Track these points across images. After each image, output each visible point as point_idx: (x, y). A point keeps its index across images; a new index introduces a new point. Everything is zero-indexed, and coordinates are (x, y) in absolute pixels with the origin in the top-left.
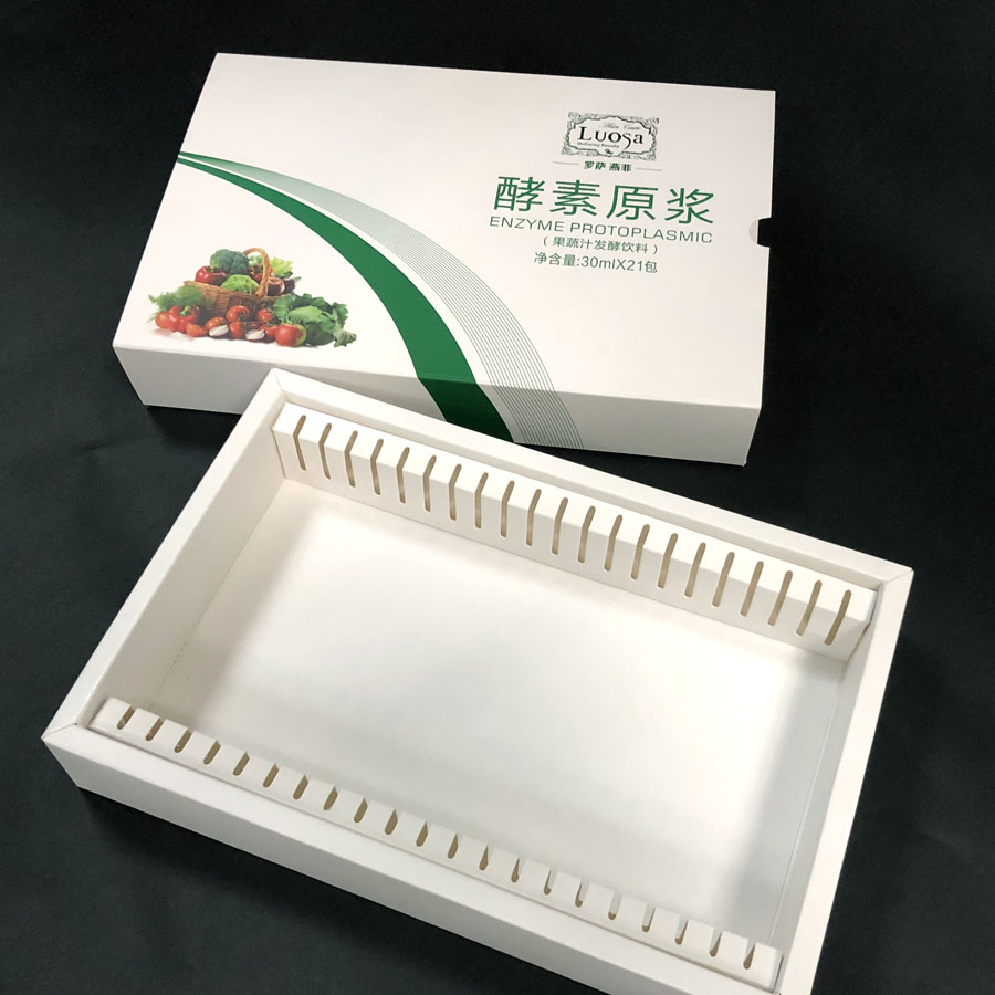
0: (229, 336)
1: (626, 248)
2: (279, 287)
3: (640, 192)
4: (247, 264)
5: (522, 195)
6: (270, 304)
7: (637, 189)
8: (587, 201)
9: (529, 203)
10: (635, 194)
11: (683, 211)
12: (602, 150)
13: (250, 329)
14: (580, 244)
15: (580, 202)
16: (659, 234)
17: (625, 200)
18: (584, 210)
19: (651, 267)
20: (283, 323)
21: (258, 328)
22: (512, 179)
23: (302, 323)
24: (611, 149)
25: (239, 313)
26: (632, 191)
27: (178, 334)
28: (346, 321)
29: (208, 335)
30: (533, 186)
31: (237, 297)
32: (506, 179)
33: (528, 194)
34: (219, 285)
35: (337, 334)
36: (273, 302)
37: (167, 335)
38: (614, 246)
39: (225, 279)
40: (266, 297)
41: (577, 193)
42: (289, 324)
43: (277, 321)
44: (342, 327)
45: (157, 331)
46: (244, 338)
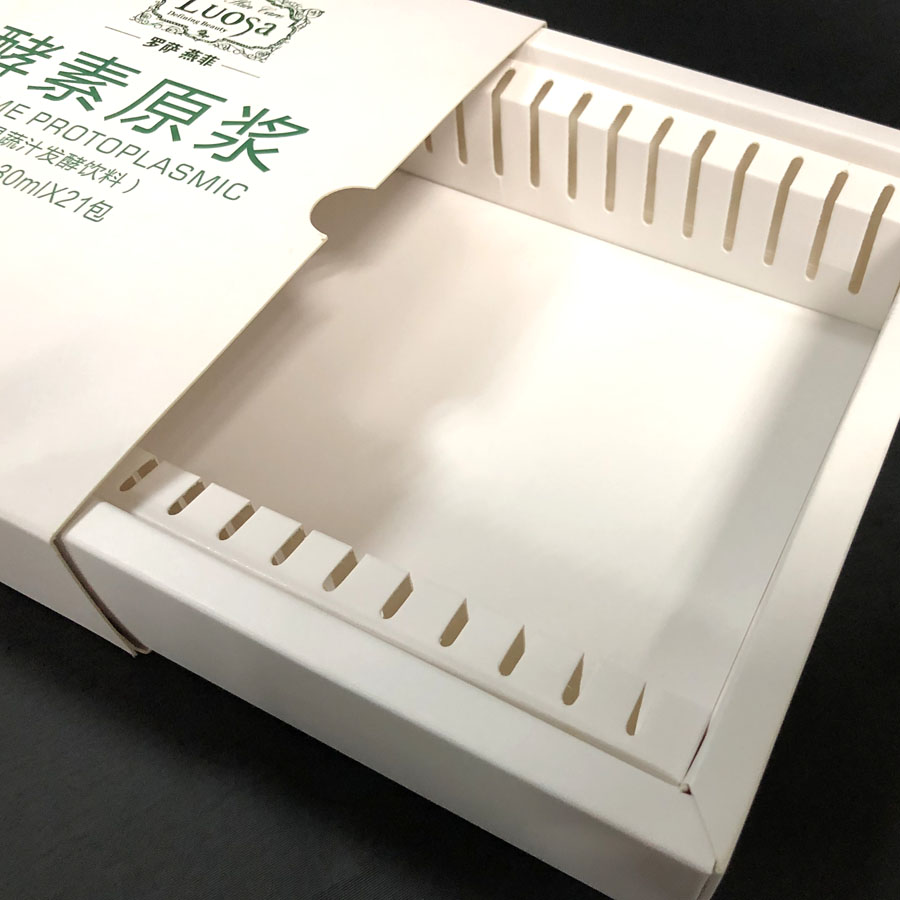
1: (89, 170)
3: (196, 97)
5: (14, 56)
7: (193, 91)
8: (97, 87)
9: (11, 68)
10: (184, 98)
11: (232, 141)
12: (194, 30)
14: (21, 145)
15: (86, 87)
16: (162, 166)
17: (161, 101)
18: (81, 100)
19: (97, 211)
22: (20, 32)
24: (210, 32)
26: (182, 92)
30: (42, 48)
32: (13, 29)
33: (21, 57)
38: (71, 162)
41: (94, 74)
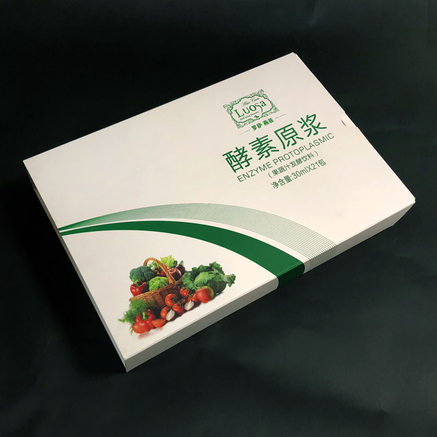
0: (177, 315)
1: (305, 159)
2: (177, 273)
3: (286, 129)
4: (151, 270)
5: (240, 158)
6: (181, 284)
7: (284, 128)
8: (269, 146)
9: (246, 160)
10: (285, 131)
11: (310, 129)
12: (253, 117)
13: (184, 304)
14: (285, 169)
15: (267, 148)
16: (311, 146)
17: (284, 137)
18: (272, 151)
19: (322, 163)
20: (196, 290)
21: (187, 301)
22: (229, 153)
23: (205, 285)
24: (257, 115)
25: (171, 299)
26: (283, 131)
27: (152, 331)
28: (223, 270)
29: (167, 322)
30: (241, 151)
31: (163, 292)
32: (226, 154)
33: (242, 157)
34: (148, 291)
35: (225, 279)
36: (182, 283)
37: (148, 335)
38: (299, 161)
39: (148, 286)
40: (176, 282)
41: (262, 145)
42: (199, 289)
43: (192, 291)
44: (224, 274)
45: (141, 337)
46: (185, 311)
